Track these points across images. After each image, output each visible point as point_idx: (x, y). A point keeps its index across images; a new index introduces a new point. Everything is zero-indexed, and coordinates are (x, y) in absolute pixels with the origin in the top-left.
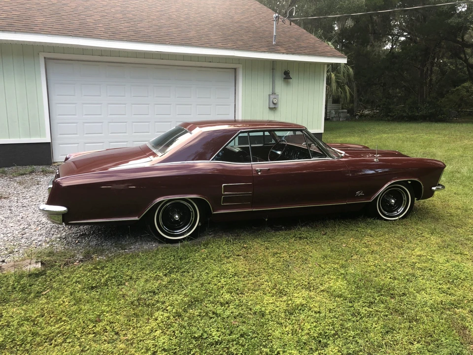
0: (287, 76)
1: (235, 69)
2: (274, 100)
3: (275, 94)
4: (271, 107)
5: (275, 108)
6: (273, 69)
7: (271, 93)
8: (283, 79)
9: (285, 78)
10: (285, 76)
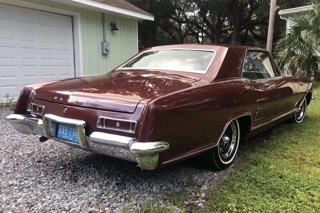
0: (114, 28)
1: (72, 17)
2: (107, 47)
3: (106, 42)
4: (104, 53)
5: (107, 54)
6: (103, 20)
7: (103, 41)
8: (110, 30)
9: (112, 29)
10: (111, 28)
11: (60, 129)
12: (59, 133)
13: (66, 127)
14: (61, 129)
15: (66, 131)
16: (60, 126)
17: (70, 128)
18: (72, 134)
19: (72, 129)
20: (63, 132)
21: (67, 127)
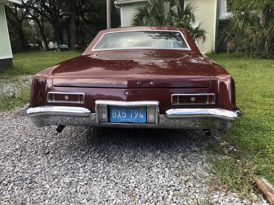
11: (113, 114)
12: (113, 117)
13: (123, 110)
14: (115, 113)
15: (124, 114)
16: (113, 110)
17: (130, 110)
18: (134, 116)
19: (133, 111)
20: (119, 115)
21: (125, 110)
